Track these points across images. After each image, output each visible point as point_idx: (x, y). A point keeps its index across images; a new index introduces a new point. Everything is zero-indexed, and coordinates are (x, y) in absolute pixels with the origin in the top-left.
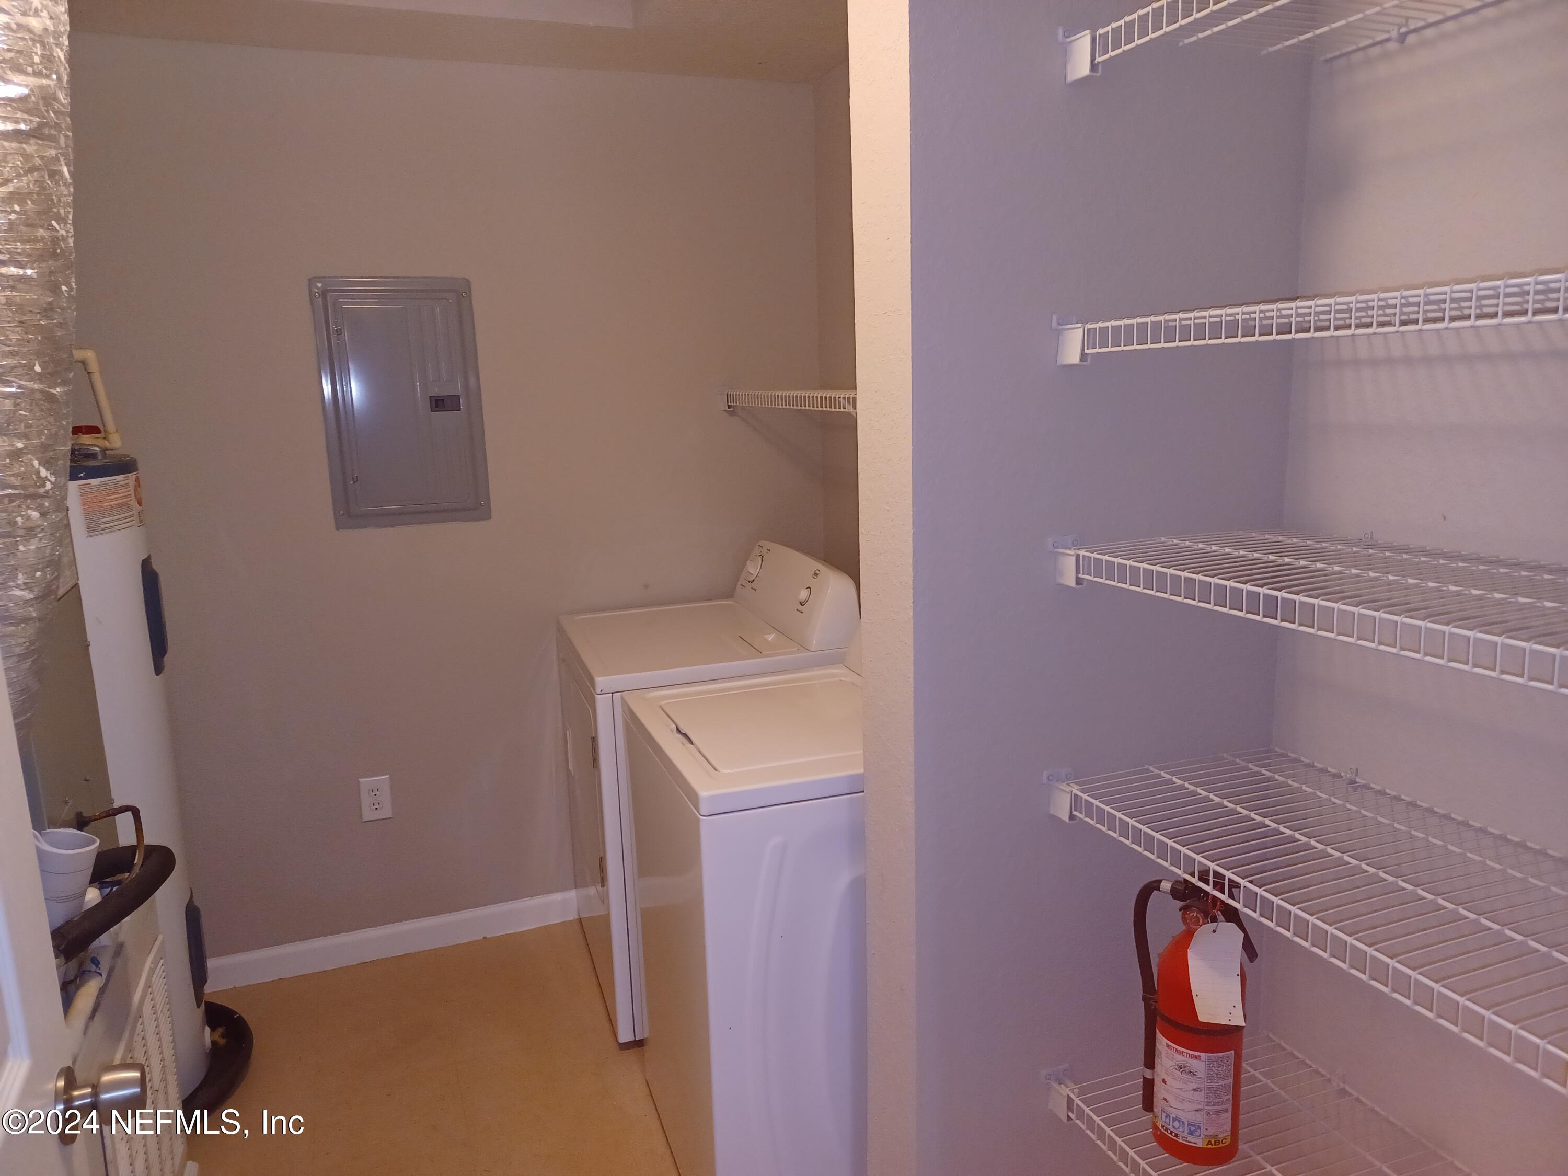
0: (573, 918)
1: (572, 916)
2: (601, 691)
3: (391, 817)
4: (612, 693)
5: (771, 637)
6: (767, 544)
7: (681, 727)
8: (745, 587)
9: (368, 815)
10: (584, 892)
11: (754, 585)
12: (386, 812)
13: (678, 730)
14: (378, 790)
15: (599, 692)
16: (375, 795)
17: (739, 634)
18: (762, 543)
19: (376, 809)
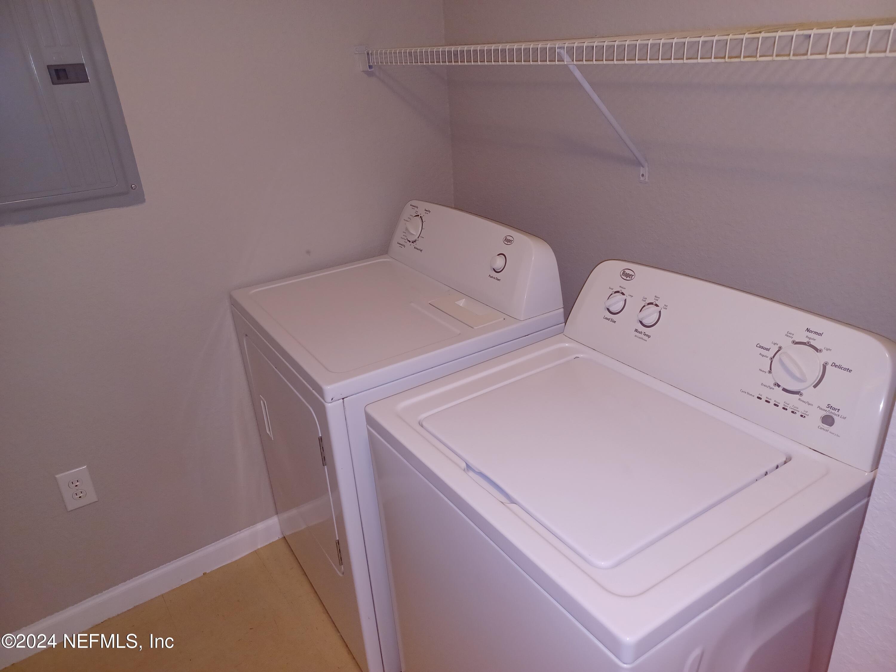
0: (278, 538)
1: (276, 536)
2: (332, 399)
3: (97, 501)
4: (343, 399)
5: (462, 303)
6: (422, 206)
7: (473, 462)
8: (404, 246)
9: (72, 504)
10: (285, 515)
11: (418, 245)
12: (91, 497)
13: (469, 467)
14: (78, 482)
15: (330, 400)
16: (76, 486)
17: (429, 302)
18: (414, 203)
19: (80, 497)
